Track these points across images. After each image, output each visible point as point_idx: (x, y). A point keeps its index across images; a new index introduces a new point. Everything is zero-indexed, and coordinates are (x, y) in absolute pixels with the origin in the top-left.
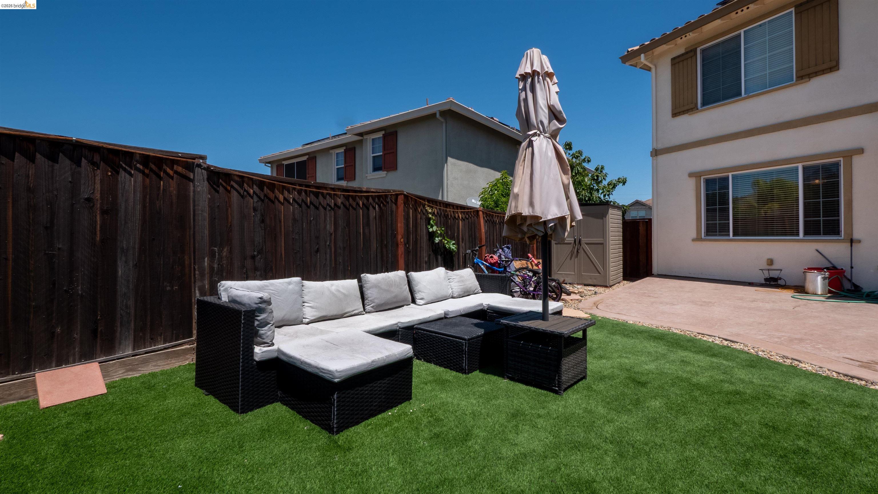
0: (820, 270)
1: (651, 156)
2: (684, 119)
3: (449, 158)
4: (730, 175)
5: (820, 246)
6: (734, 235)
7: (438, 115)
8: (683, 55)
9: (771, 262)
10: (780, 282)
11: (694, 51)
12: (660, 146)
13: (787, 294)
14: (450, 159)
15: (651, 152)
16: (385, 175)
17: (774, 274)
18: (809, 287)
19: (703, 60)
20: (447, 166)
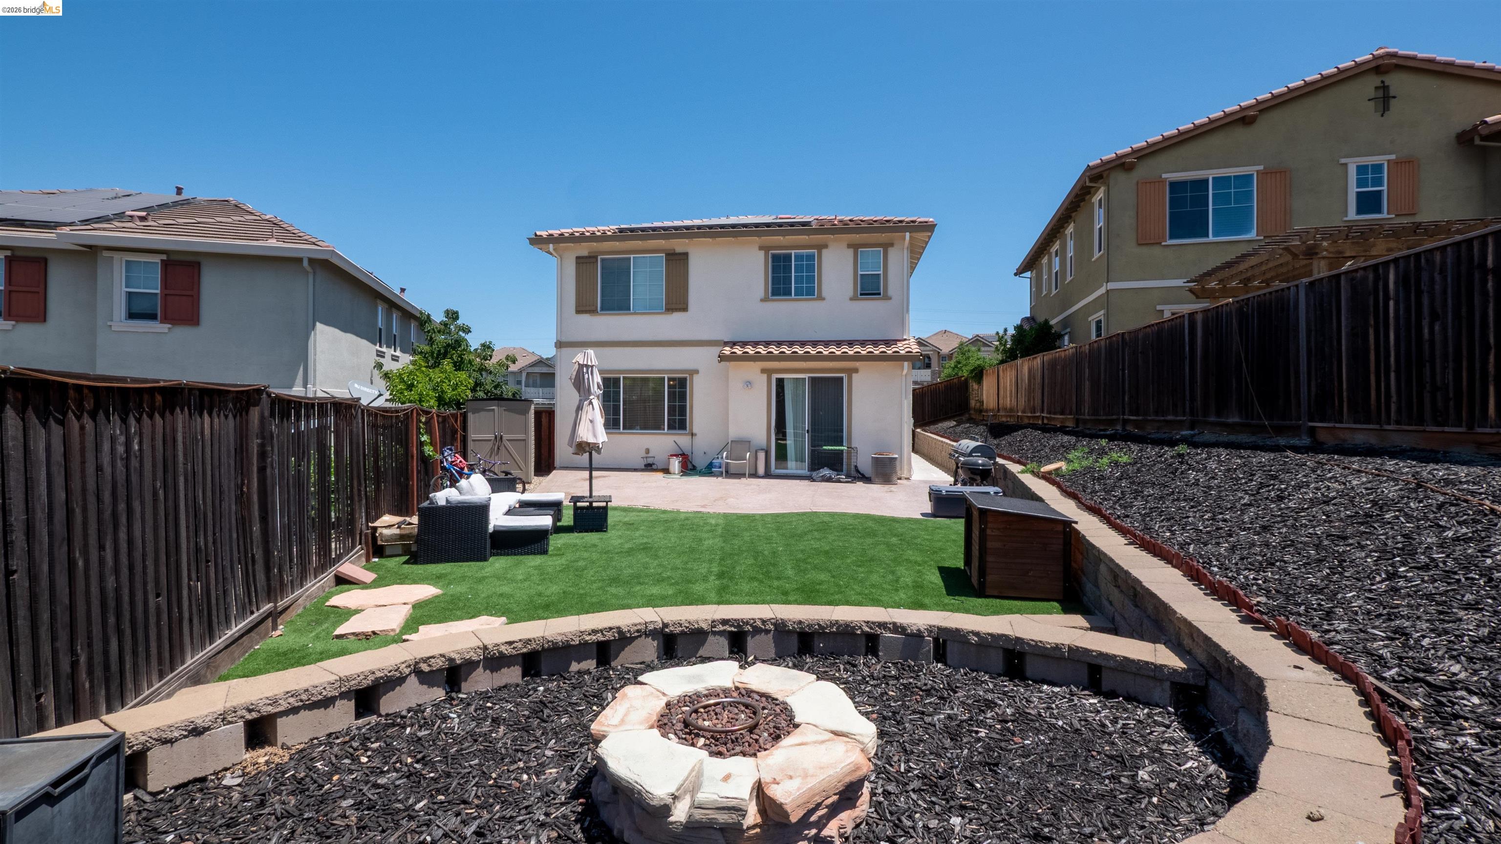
0: (676, 456)
1: (556, 347)
2: (585, 318)
3: (318, 324)
4: (622, 376)
5: (676, 438)
6: (624, 429)
7: (305, 263)
8: (586, 257)
9: (648, 451)
10: (654, 467)
11: (596, 258)
12: (564, 339)
13: (660, 475)
14: (319, 326)
15: (556, 343)
16: (166, 331)
17: (650, 461)
18: (671, 469)
19: (603, 268)
20: (315, 334)
